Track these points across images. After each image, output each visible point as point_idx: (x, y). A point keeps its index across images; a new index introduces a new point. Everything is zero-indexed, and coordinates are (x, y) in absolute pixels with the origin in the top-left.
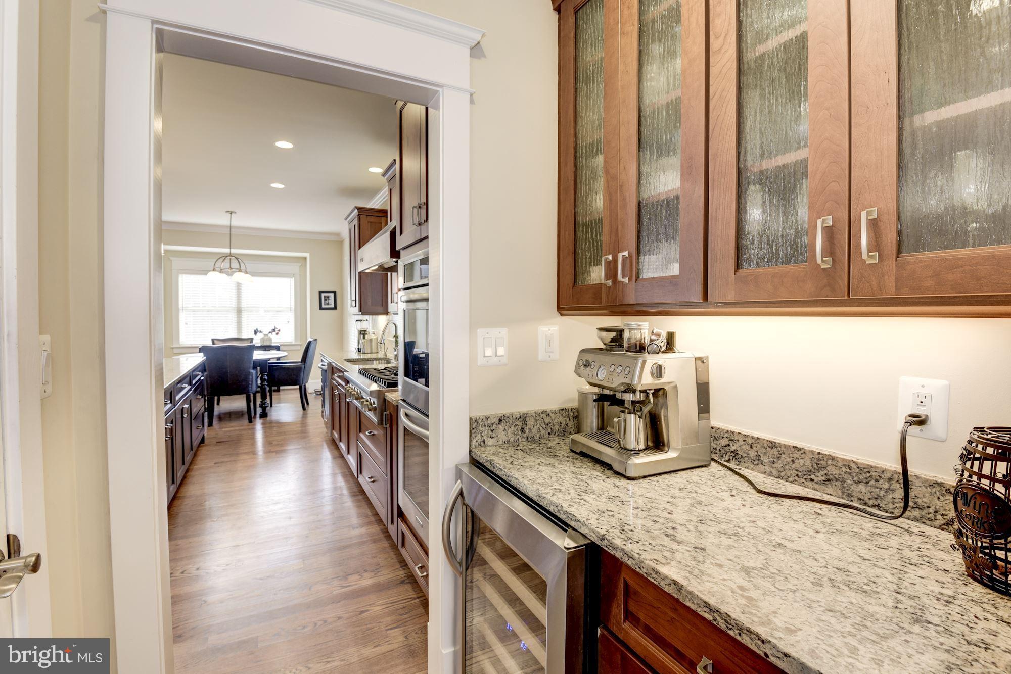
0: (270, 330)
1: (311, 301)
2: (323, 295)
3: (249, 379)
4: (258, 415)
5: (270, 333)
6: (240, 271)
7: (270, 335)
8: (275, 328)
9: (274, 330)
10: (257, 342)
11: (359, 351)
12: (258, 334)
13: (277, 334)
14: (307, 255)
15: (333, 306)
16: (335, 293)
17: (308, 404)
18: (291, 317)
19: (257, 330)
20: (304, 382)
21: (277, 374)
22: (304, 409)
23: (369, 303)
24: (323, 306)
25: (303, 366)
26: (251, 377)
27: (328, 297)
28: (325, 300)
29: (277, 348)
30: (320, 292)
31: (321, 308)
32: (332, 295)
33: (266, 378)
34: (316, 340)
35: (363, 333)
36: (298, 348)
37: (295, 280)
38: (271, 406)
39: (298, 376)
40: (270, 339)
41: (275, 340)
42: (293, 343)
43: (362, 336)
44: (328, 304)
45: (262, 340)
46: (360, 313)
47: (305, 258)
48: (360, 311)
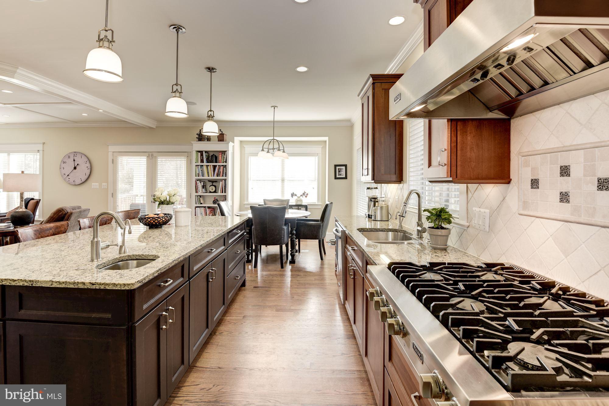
0: (302, 194)
1: (328, 172)
2: (337, 168)
3: (282, 233)
4: (288, 261)
5: (301, 196)
6: (279, 150)
7: (301, 197)
8: (305, 192)
9: (304, 194)
10: (293, 202)
11: (369, 217)
12: (294, 197)
13: (306, 197)
14: (326, 139)
15: (344, 176)
16: (346, 166)
17: (325, 253)
18: (315, 185)
19: (293, 193)
20: (323, 237)
21: (302, 229)
22: (322, 259)
23: (383, 172)
24: (338, 176)
25: (322, 224)
26: (283, 232)
27: (341, 169)
28: (339, 171)
29: (306, 208)
30: (336, 166)
31: (336, 178)
32: (344, 168)
33: (295, 232)
34: (332, 203)
35: (374, 200)
36: (320, 207)
37: (318, 157)
38: (299, 252)
39: (318, 232)
40: (301, 201)
41: (305, 202)
42: (317, 203)
43: (373, 203)
44: (341, 175)
45: (297, 201)
46: (373, 181)
47: (326, 141)
48: (373, 179)
